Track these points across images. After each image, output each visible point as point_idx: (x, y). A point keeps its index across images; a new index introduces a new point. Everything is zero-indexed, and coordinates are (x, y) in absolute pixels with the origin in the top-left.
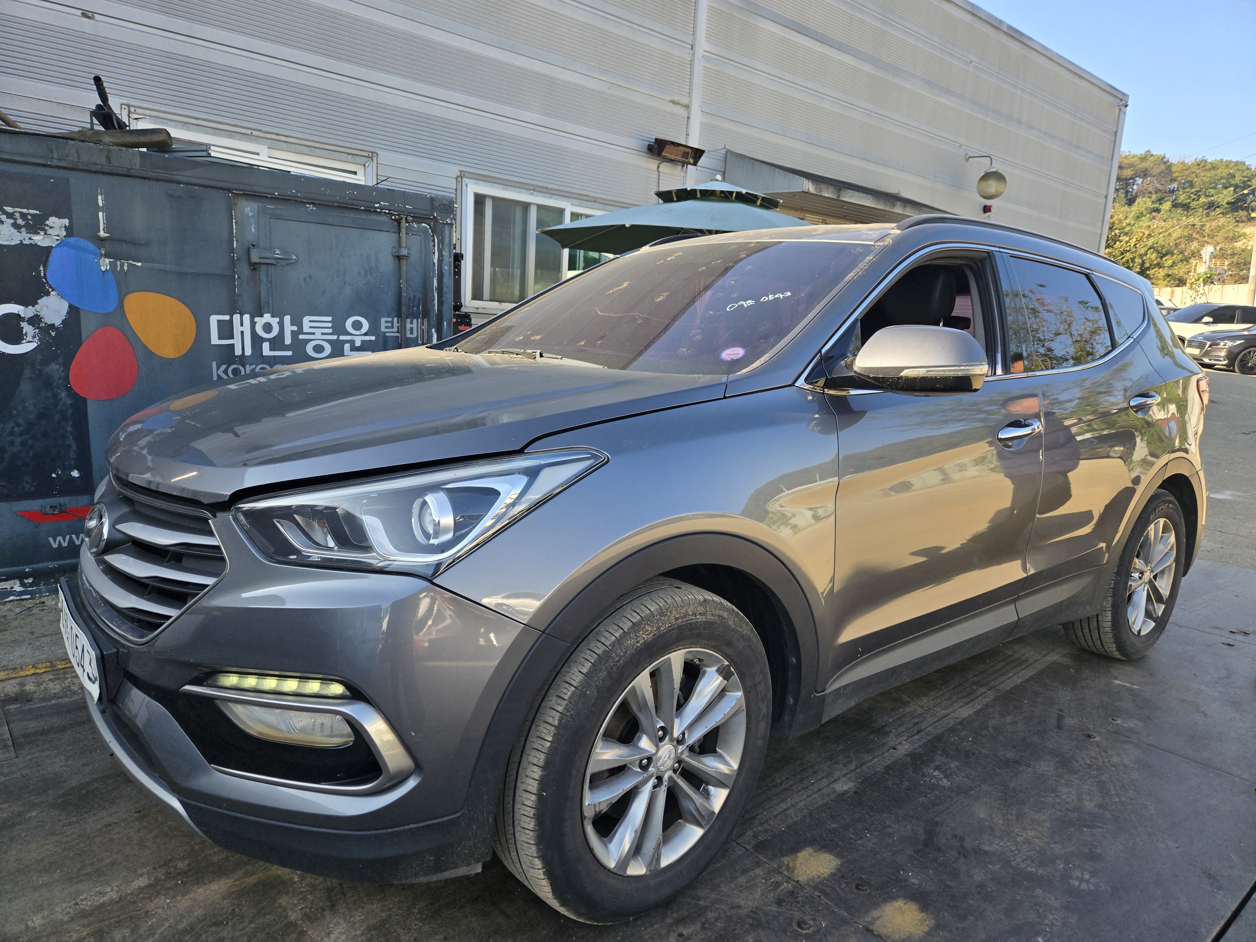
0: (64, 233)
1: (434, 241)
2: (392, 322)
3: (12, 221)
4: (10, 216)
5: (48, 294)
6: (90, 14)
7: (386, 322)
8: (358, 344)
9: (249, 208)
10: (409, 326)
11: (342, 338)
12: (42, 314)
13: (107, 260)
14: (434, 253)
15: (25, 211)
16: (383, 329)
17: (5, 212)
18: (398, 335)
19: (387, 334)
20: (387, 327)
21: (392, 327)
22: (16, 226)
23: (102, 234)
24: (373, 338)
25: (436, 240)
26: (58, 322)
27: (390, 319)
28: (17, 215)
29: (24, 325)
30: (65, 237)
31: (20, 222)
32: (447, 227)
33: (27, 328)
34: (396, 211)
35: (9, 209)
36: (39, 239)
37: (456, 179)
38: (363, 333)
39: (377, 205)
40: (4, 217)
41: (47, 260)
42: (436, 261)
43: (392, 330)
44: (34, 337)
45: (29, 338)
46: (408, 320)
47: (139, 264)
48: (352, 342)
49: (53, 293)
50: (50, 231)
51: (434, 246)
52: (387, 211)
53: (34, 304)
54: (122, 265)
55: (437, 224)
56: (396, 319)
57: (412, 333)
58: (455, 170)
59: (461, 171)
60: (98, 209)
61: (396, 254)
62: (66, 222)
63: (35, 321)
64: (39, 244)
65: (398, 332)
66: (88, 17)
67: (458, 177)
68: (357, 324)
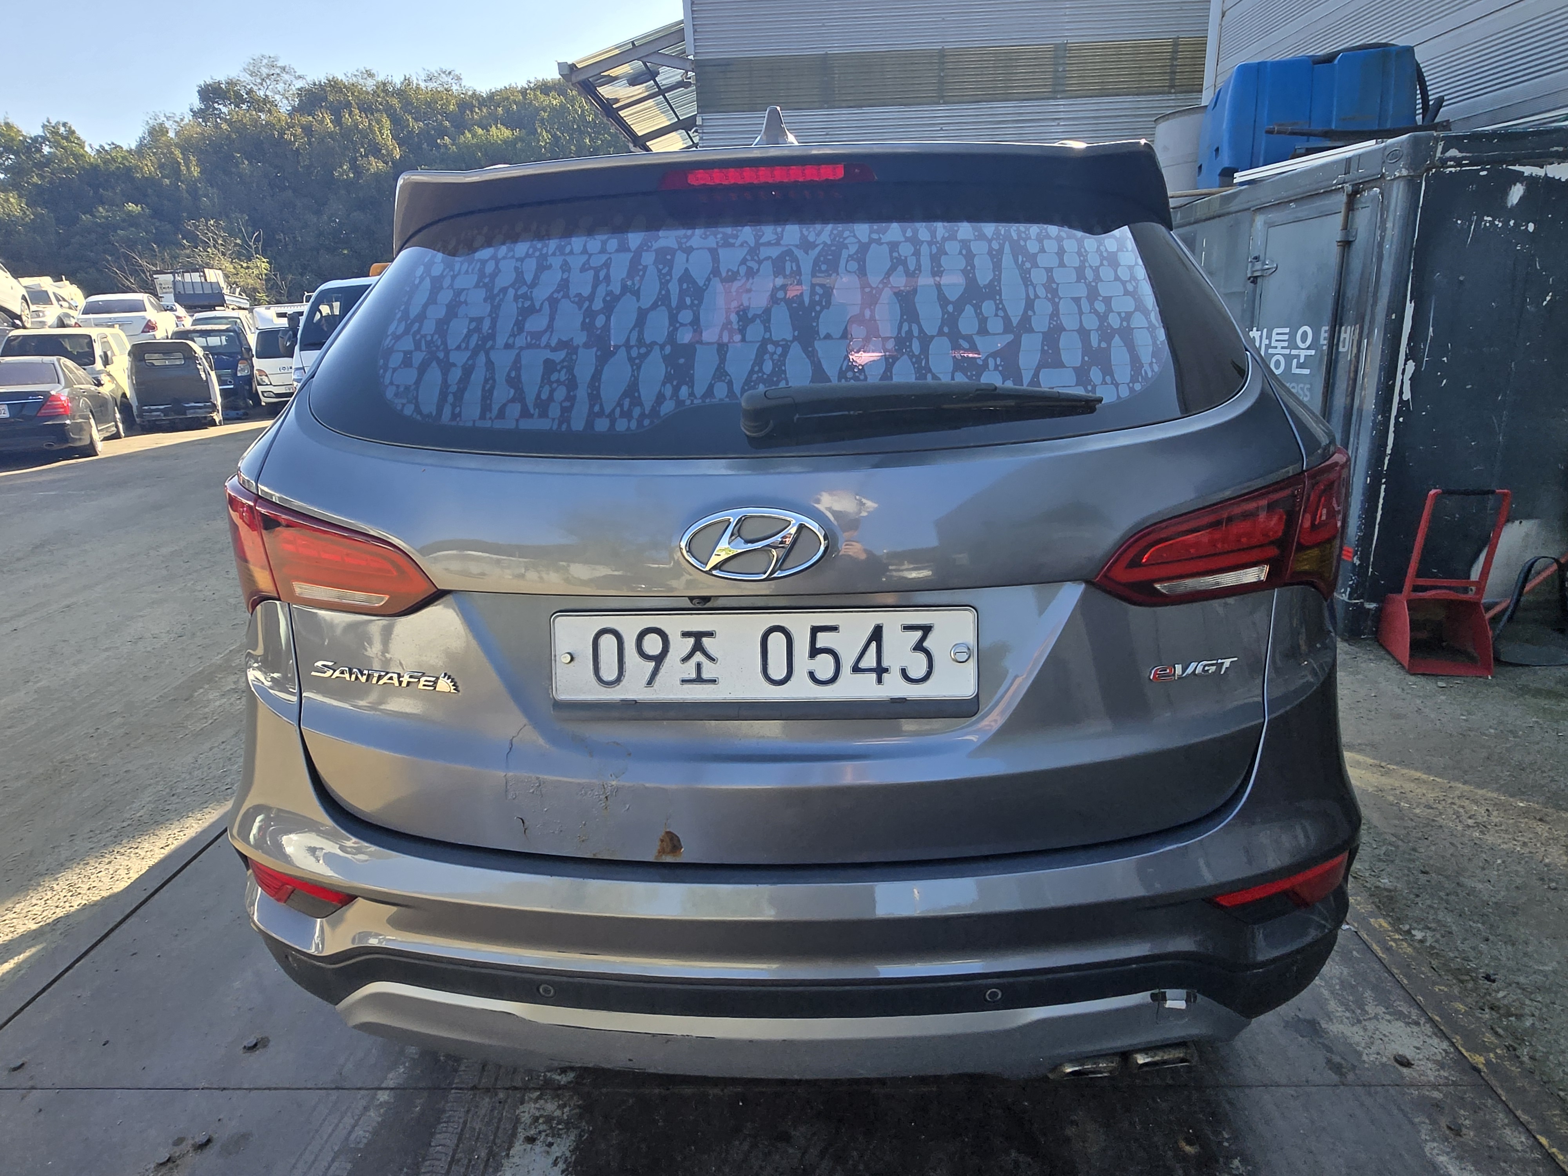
2: (1328, 332)
7: (1323, 333)
8: (1302, 360)
10: (1342, 336)
11: (1293, 352)
16: (1320, 343)
18: (1332, 348)
19: (1323, 347)
20: (1323, 340)
24: (1313, 352)
27: (1326, 329)
38: (1307, 346)
46: (1343, 328)
48: (1299, 357)
57: (1344, 346)
65: (1332, 344)
68: (1305, 335)
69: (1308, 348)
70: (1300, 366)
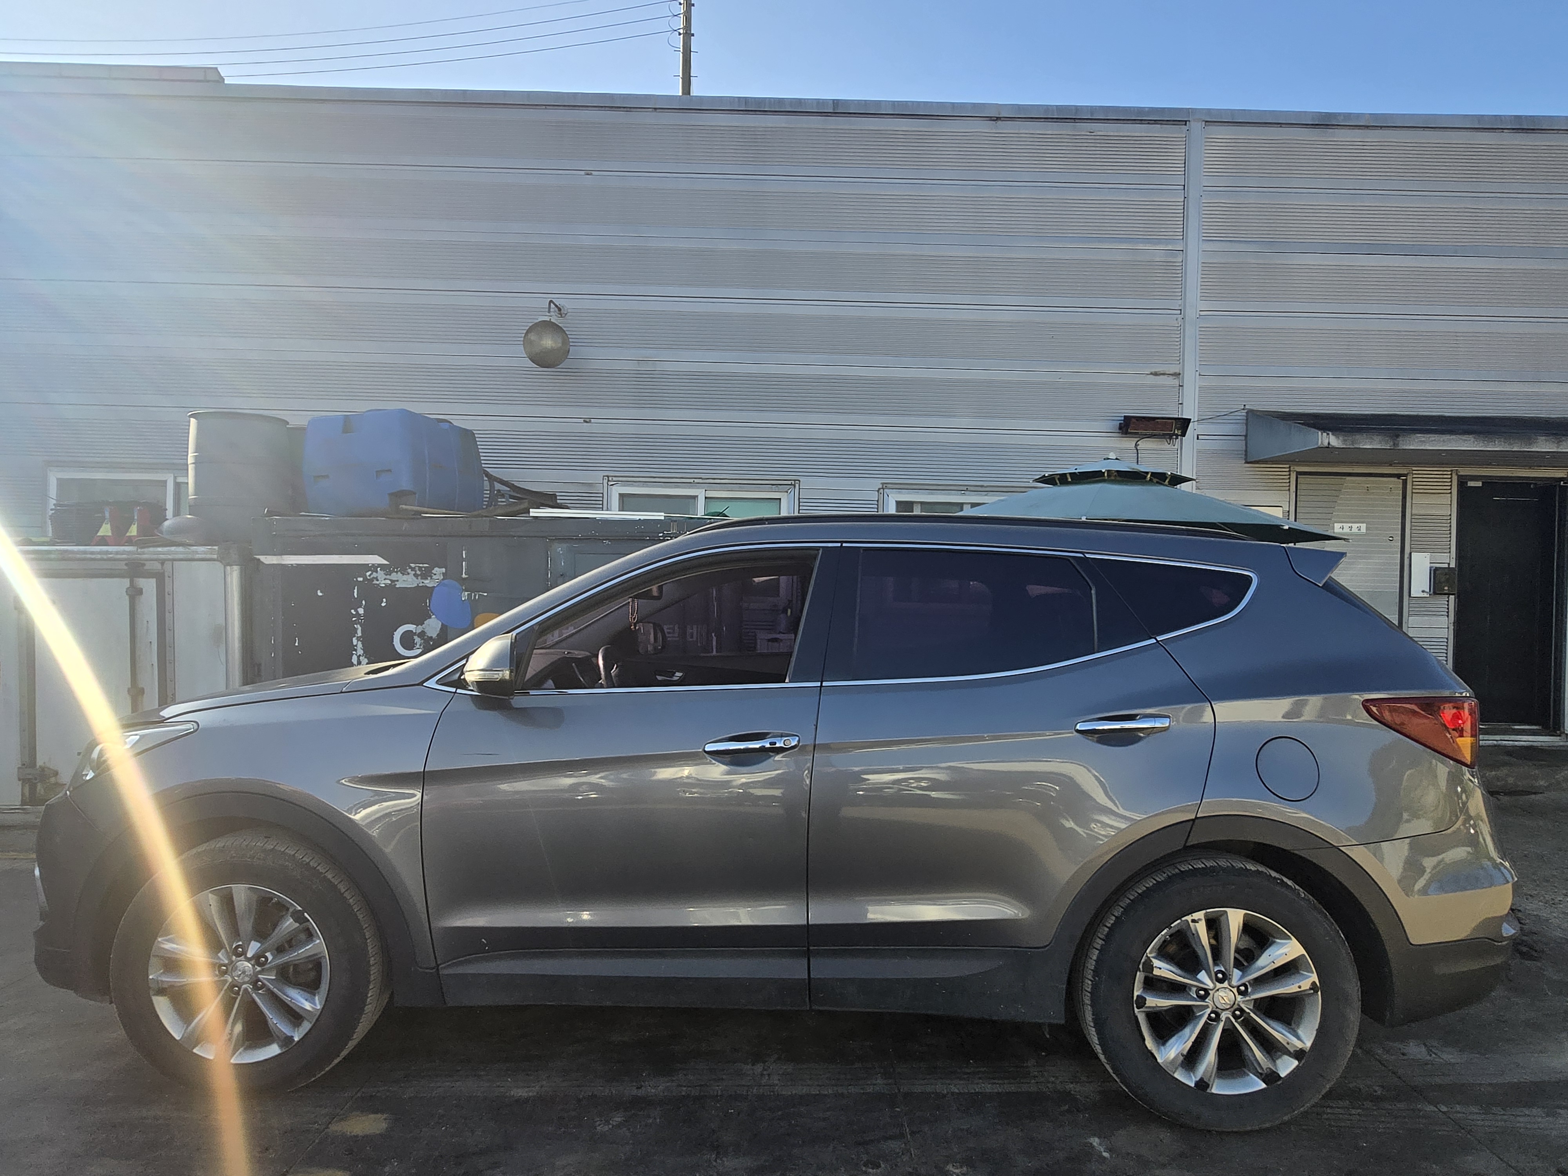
0: (442, 577)
3: (414, 572)
4: (413, 569)
5: (430, 617)
6: (588, 420)
9: (560, 549)
10: (689, 631)
12: (425, 630)
13: (466, 593)
15: (421, 565)
17: (411, 567)
21: (674, 633)
22: (416, 575)
23: (464, 576)
26: (434, 636)
27: (671, 626)
28: (417, 568)
29: (415, 637)
30: (443, 579)
31: (418, 572)
33: (417, 640)
35: (413, 565)
36: (428, 583)
37: (878, 491)
39: (661, 535)
40: (409, 570)
41: (431, 595)
44: (420, 645)
45: (418, 646)
46: (689, 627)
47: (486, 594)
49: (434, 616)
50: (434, 577)
53: (422, 624)
54: (475, 596)
57: (692, 637)
58: (878, 484)
59: (883, 484)
60: (463, 560)
62: (444, 570)
63: (422, 635)
64: (428, 585)
66: (587, 422)
67: (879, 489)
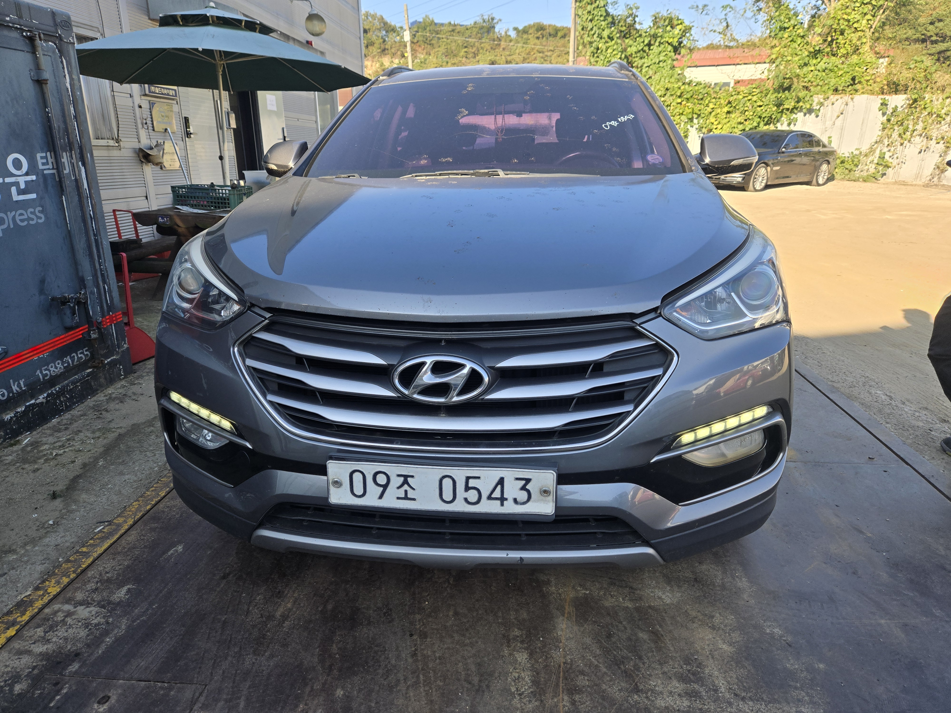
1: (62, 62)
2: (46, 157)
7: (42, 158)
8: (22, 186)
10: (62, 161)
11: (8, 180)
14: (65, 76)
16: (41, 167)
18: (54, 171)
19: (45, 172)
20: (43, 164)
21: (48, 164)
24: (34, 178)
25: (64, 61)
27: (44, 155)
32: (70, 45)
34: (27, 27)
38: (24, 172)
39: (8, 19)
42: (68, 85)
43: (47, 167)
48: (17, 184)
51: (63, 68)
52: (19, 27)
55: (62, 42)
56: (48, 154)
61: (36, 78)
65: (53, 169)
68: (17, 164)
69: (27, 174)
70: (21, 192)
